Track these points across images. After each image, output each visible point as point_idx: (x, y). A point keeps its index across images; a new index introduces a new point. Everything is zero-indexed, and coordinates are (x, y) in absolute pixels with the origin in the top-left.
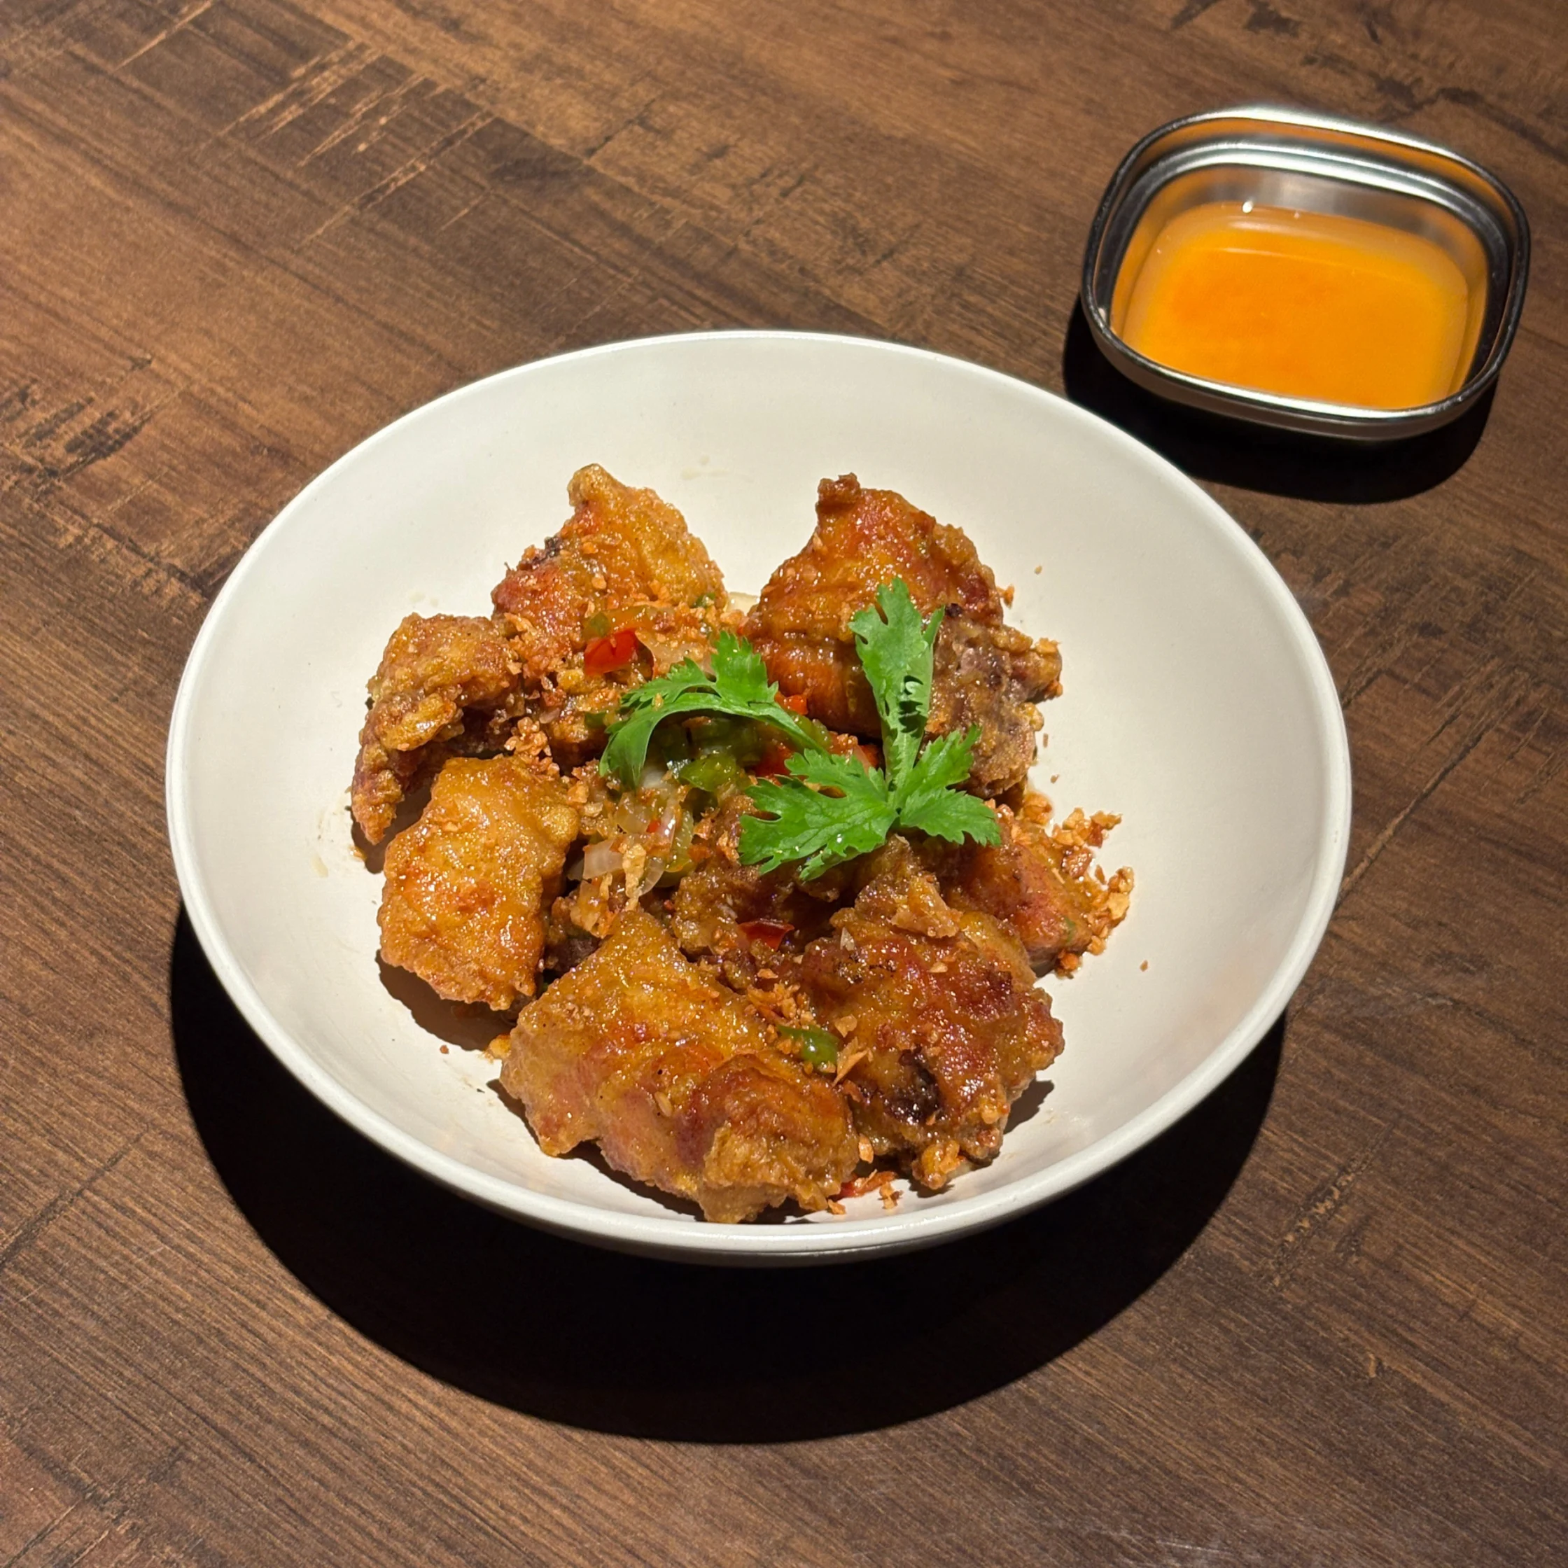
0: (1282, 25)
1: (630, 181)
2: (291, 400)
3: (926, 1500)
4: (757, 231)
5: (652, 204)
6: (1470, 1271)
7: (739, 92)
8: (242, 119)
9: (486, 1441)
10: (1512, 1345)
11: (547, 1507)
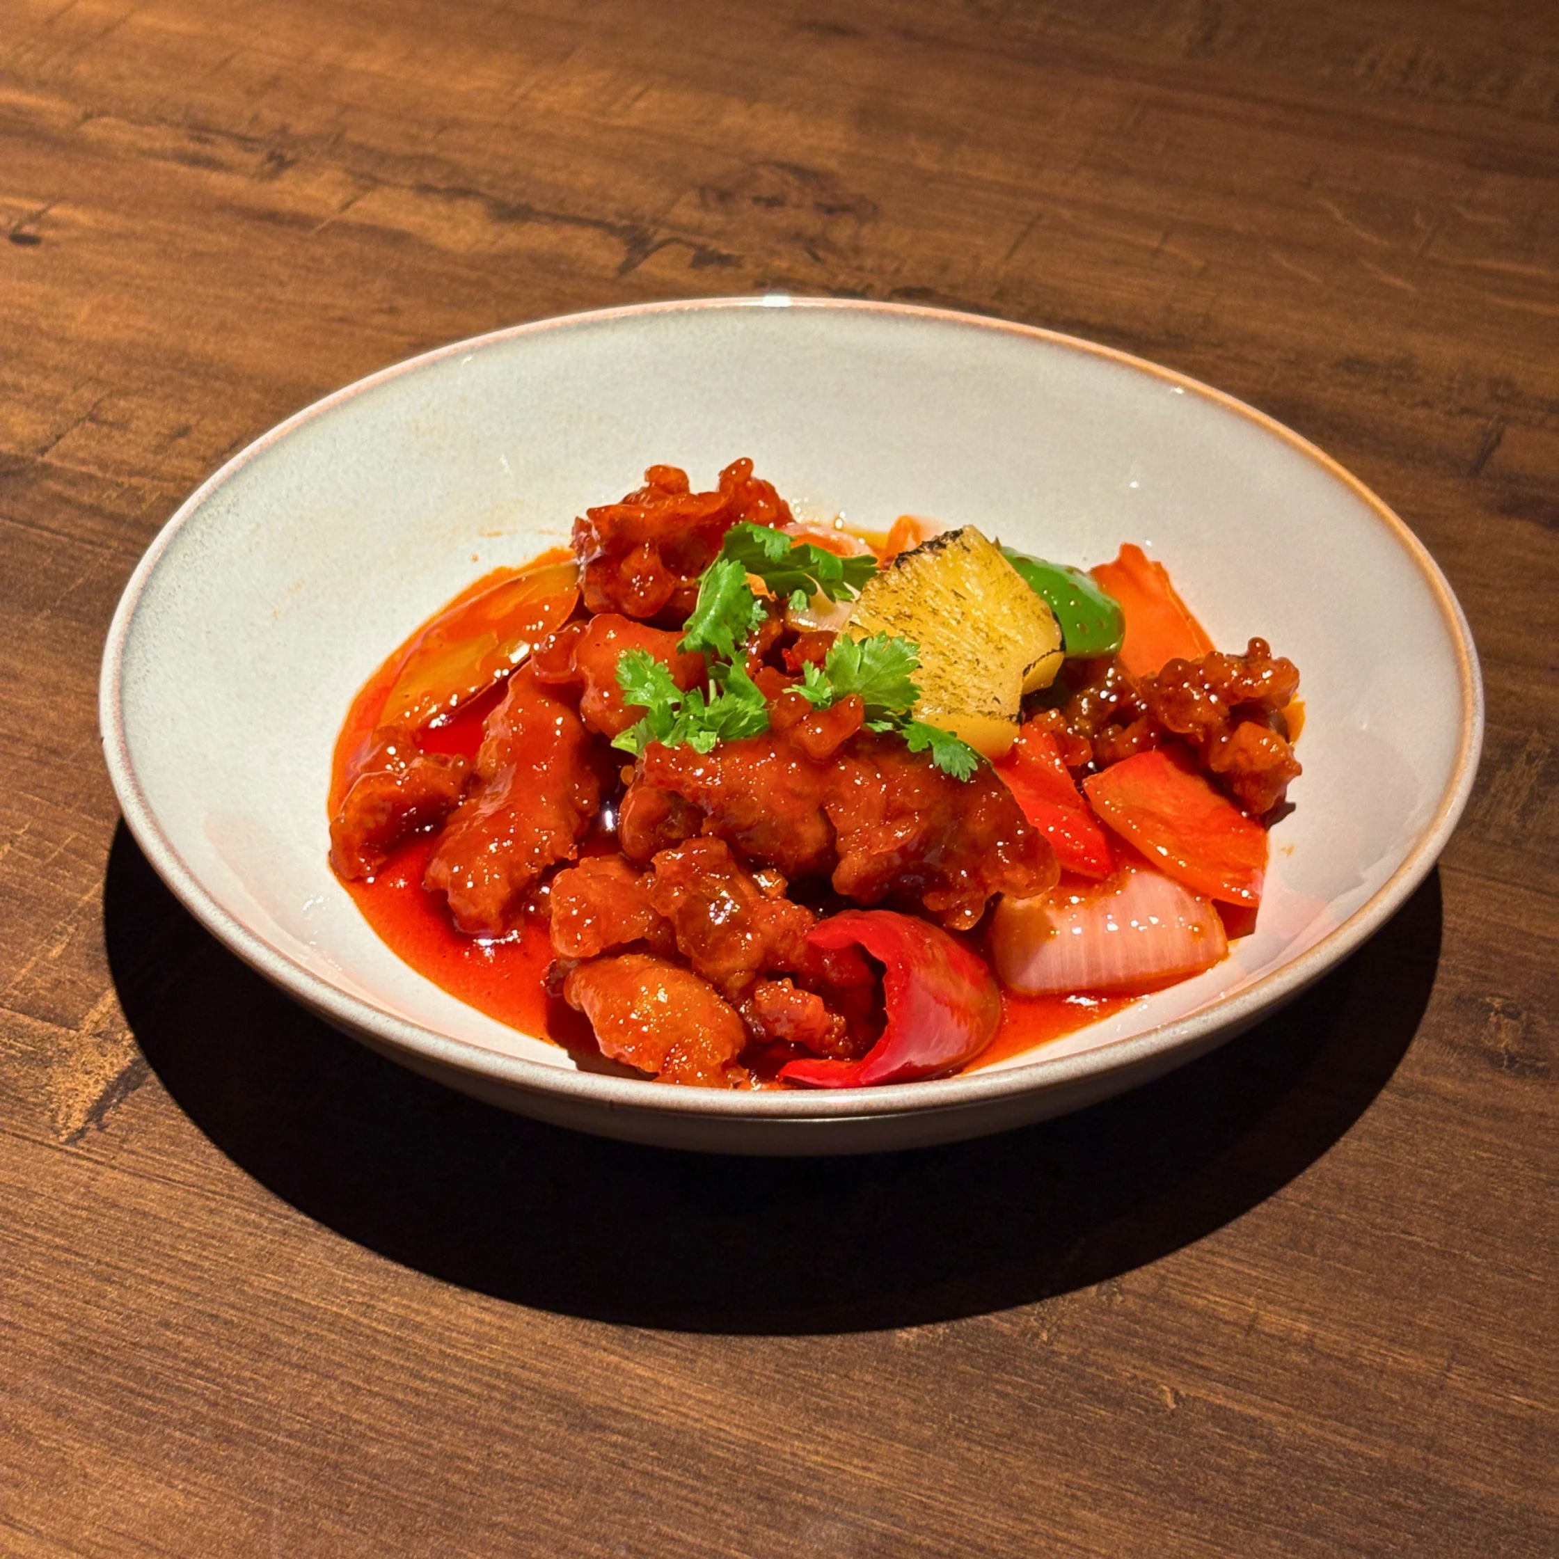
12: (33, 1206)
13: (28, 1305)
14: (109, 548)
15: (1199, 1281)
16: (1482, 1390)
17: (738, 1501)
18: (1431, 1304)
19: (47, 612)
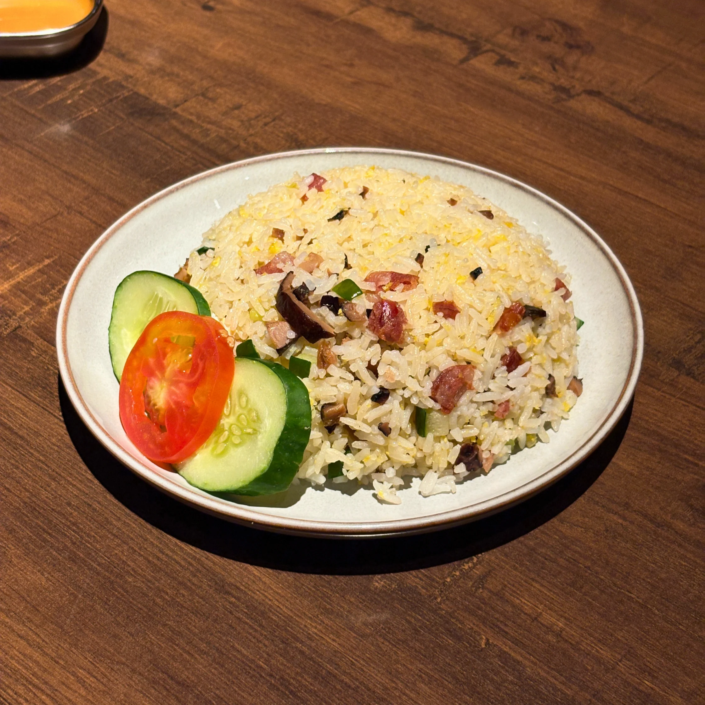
0: (511, 63)
1: (194, 118)
2: (14, 201)
3: (239, 698)
4: (250, 139)
5: (202, 127)
6: (540, 598)
7: (251, 85)
8: (16, 90)
9: (13, 662)
10: (559, 635)
11: (39, 694)
12: (38, 440)
13: (18, 482)
14: (186, 155)
15: (521, 591)
16: (632, 675)
17: (273, 641)
18: (626, 628)
19: (149, 180)
